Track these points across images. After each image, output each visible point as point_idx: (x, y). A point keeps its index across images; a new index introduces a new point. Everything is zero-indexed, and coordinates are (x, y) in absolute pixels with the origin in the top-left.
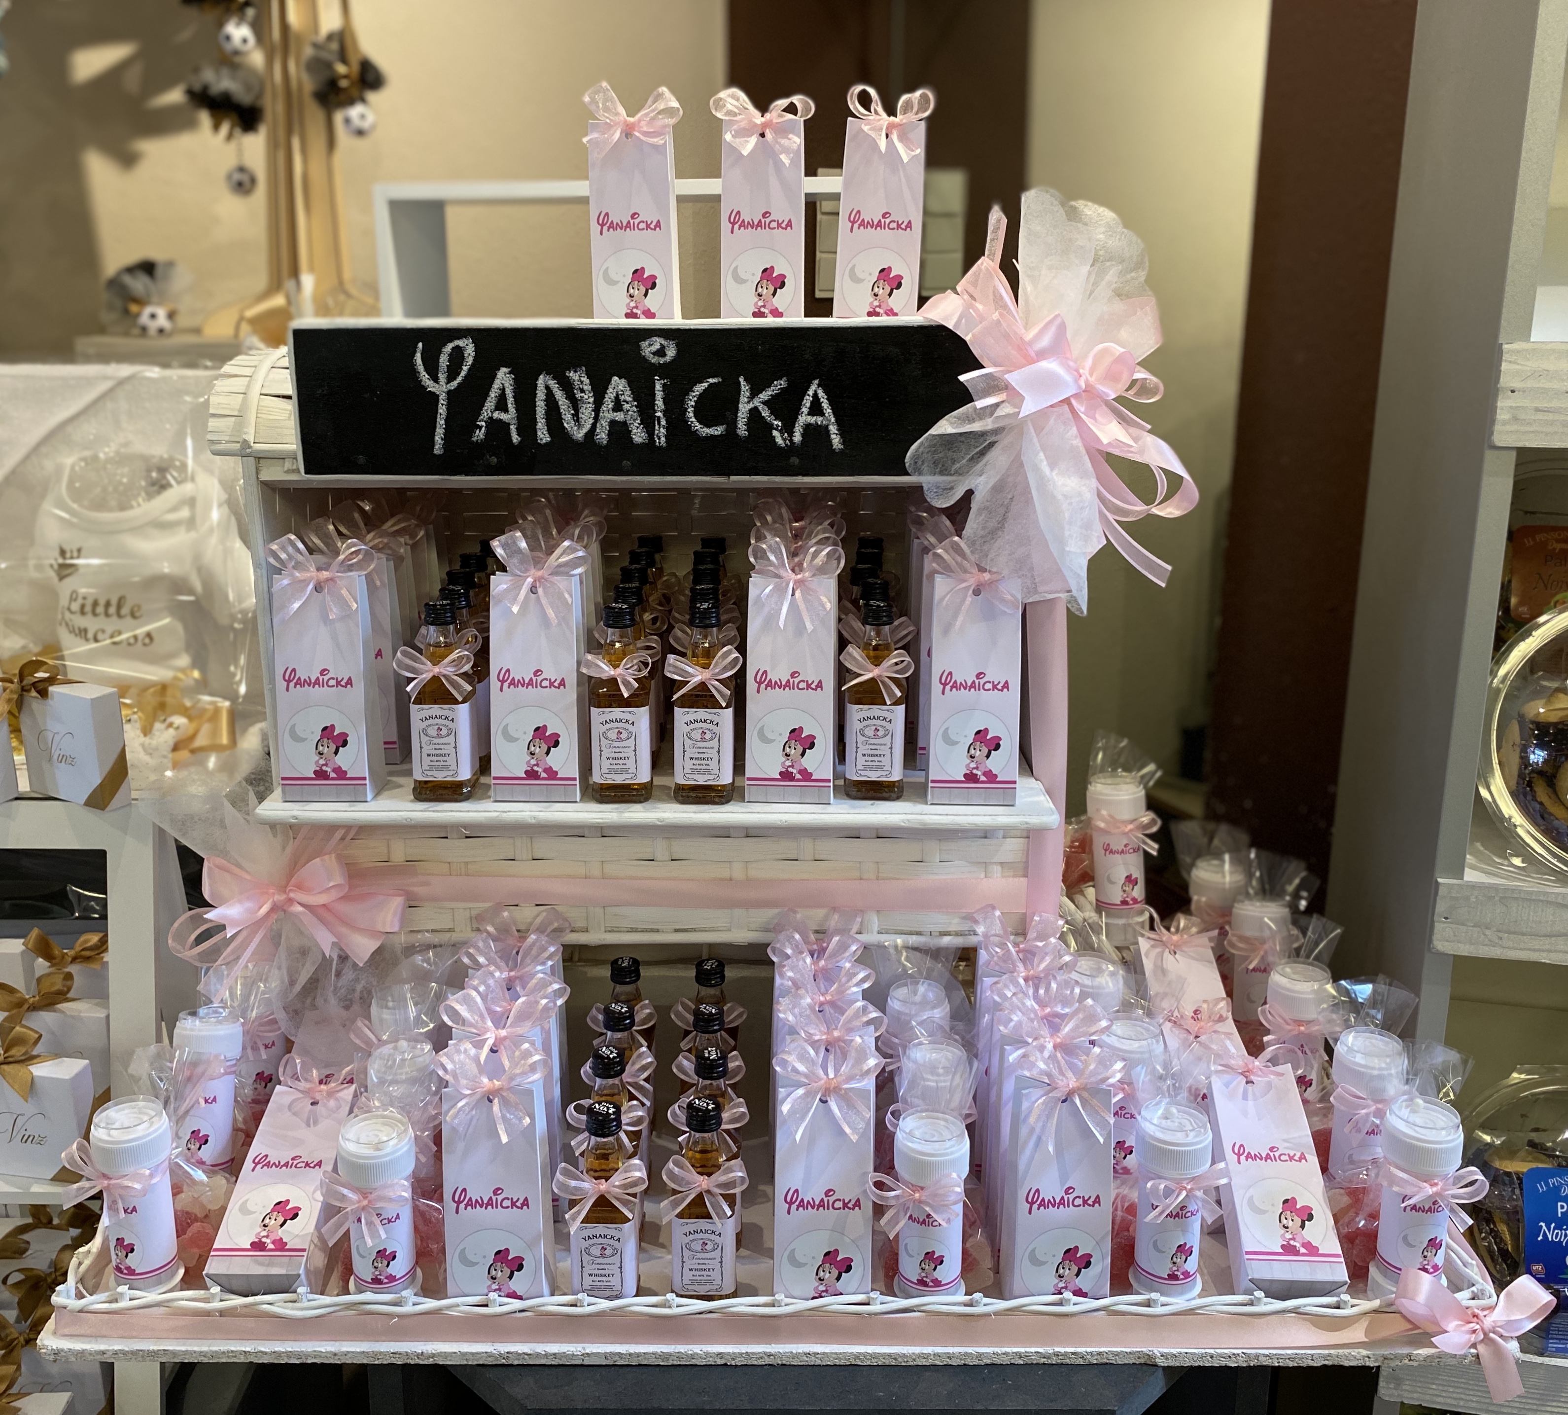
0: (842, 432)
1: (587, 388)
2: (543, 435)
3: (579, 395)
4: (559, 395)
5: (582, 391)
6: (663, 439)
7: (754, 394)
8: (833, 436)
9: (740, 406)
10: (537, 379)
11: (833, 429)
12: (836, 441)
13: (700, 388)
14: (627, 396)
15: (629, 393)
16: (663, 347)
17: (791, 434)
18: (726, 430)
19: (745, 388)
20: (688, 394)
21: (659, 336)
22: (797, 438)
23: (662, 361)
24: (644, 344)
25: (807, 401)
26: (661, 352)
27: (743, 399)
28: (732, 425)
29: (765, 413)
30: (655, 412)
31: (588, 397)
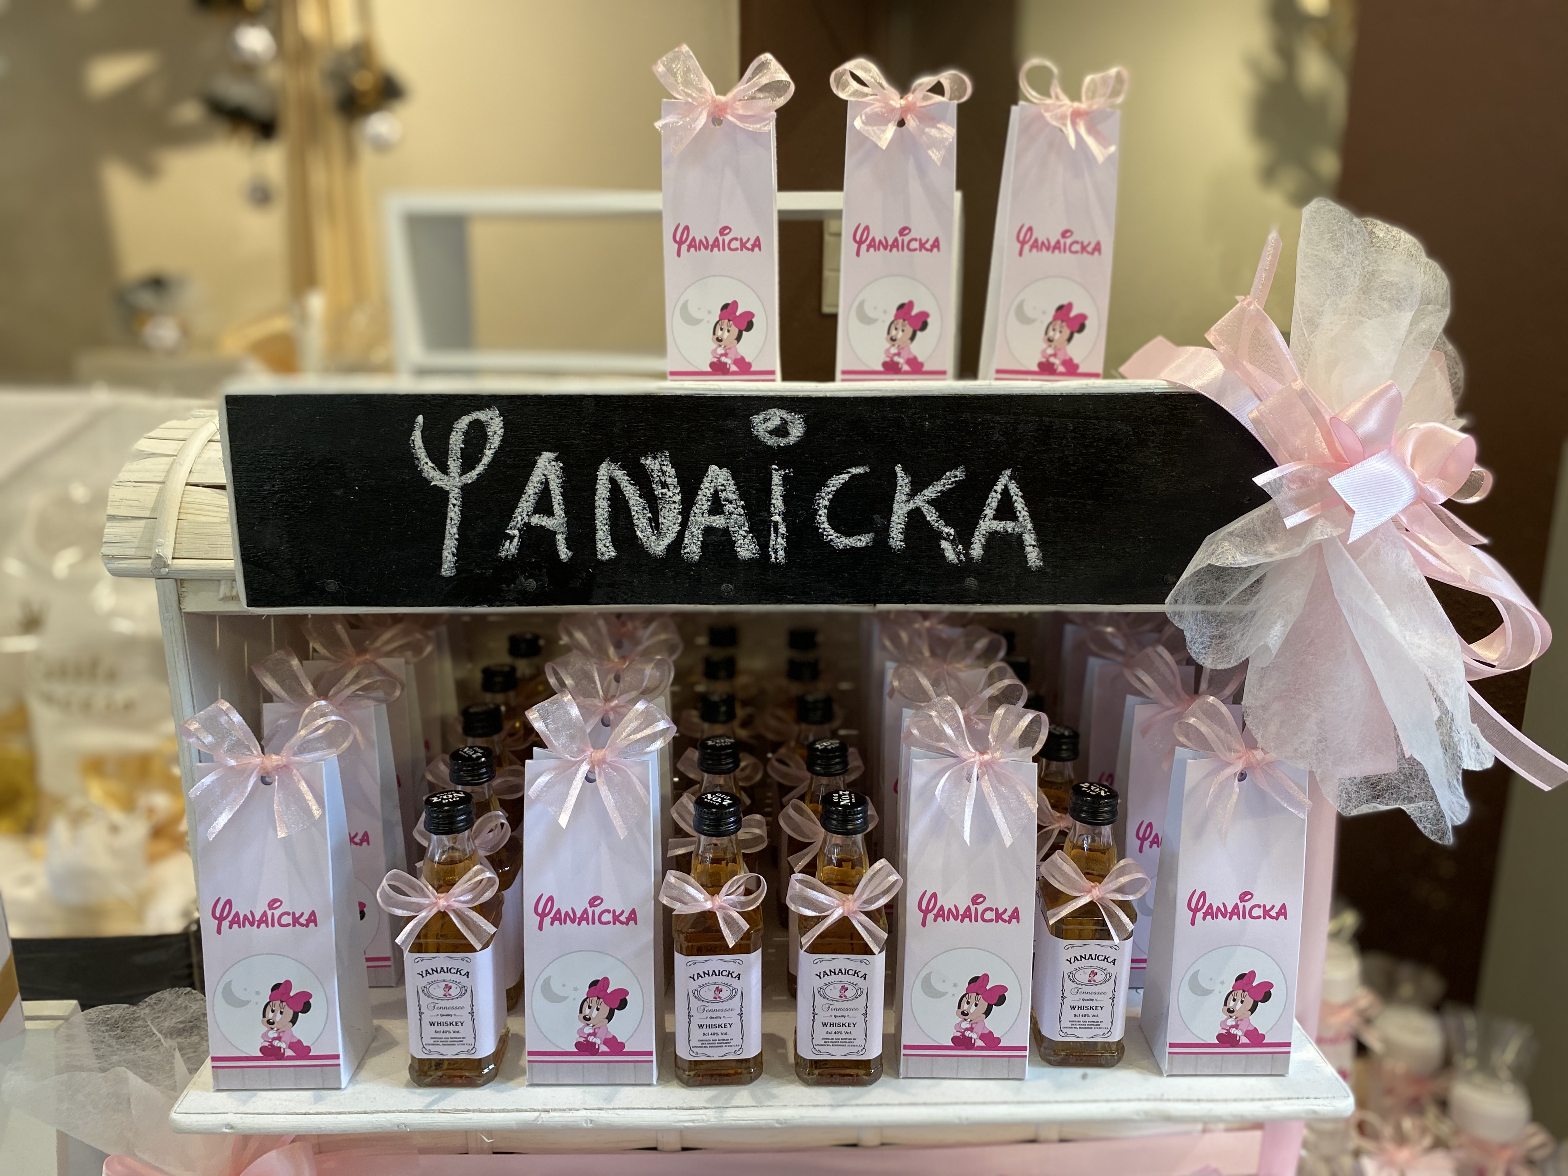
0: (1042, 543)
1: (672, 480)
2: (605, 549)
3: (658, 491)
4: (630, 491)
5: (664, 485)
6: (781, 553)
7: (916, 489)
8: (1029, 549)
9: (896, 506)
10: (597, 469)
11: (1029, 539)
12: (1033, 556)
13: (837, 481)
14: (731, 493)
15: (733, 488)
16: (784, 422)
17: (968, 545)
18: (874, 540)
19: (903, 481)
20: (819, 490)
21: (779, 407)
22: (977, 551)
23: (783, 442)
24: (757, 419)
25: (993, 500)
26: (782, 431)
27: (900, 496)
28: (883, 532)
29: (931, 516)
30: (771, 515)
31: (674, 494)
